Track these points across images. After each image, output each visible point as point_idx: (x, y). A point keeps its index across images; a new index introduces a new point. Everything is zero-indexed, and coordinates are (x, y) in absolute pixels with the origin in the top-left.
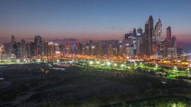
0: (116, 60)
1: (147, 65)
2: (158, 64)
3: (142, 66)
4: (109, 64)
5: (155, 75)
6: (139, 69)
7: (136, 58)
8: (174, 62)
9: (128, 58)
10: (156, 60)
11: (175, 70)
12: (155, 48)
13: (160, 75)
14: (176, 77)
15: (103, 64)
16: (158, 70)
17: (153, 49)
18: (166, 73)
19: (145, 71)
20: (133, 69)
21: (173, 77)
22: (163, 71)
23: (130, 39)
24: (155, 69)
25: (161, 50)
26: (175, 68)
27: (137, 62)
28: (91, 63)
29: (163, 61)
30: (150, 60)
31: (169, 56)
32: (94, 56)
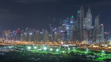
0: (52, 45)
1: (79, 49)
2: (89, 48)
3: (74, 50)
4: (45, 48)
5: (86, 58)
6: (72, 53)
7: (69, 44)
8: (102, 47)
9: (62, 43)
10: (86, 45)
11: (103, 54)
12: (85, 34)
13: (91, 58)
14: (104, 60)
15: (40, 49)
16: (89, 54)
17: (84, 35)
18: (96, 56)
19: (77, 55)
20: (67, 53)
21: (102, 60)
22: (93, 55)
23: (64, 26)
24: (86, 53)
25: (91, 36)
26: (103, 51)
27: (70, 47)
28: (29, 48)
29: (93, 46)
30: (81, 45)
31: (98, 41)
32: (32, 41)
